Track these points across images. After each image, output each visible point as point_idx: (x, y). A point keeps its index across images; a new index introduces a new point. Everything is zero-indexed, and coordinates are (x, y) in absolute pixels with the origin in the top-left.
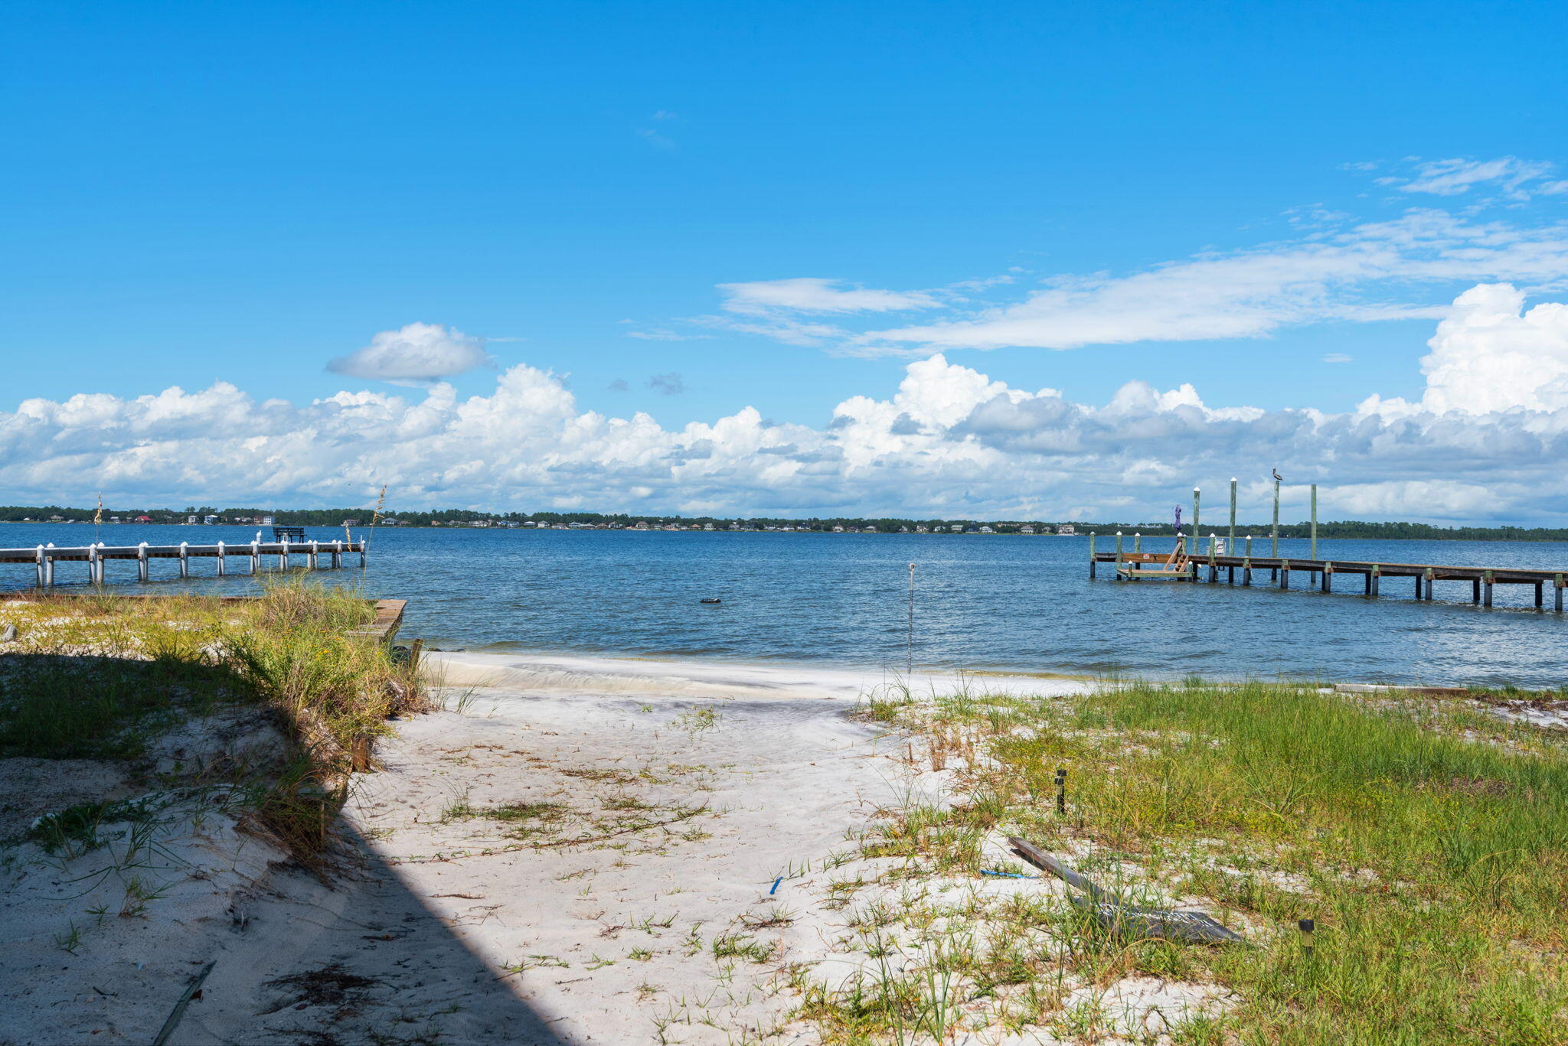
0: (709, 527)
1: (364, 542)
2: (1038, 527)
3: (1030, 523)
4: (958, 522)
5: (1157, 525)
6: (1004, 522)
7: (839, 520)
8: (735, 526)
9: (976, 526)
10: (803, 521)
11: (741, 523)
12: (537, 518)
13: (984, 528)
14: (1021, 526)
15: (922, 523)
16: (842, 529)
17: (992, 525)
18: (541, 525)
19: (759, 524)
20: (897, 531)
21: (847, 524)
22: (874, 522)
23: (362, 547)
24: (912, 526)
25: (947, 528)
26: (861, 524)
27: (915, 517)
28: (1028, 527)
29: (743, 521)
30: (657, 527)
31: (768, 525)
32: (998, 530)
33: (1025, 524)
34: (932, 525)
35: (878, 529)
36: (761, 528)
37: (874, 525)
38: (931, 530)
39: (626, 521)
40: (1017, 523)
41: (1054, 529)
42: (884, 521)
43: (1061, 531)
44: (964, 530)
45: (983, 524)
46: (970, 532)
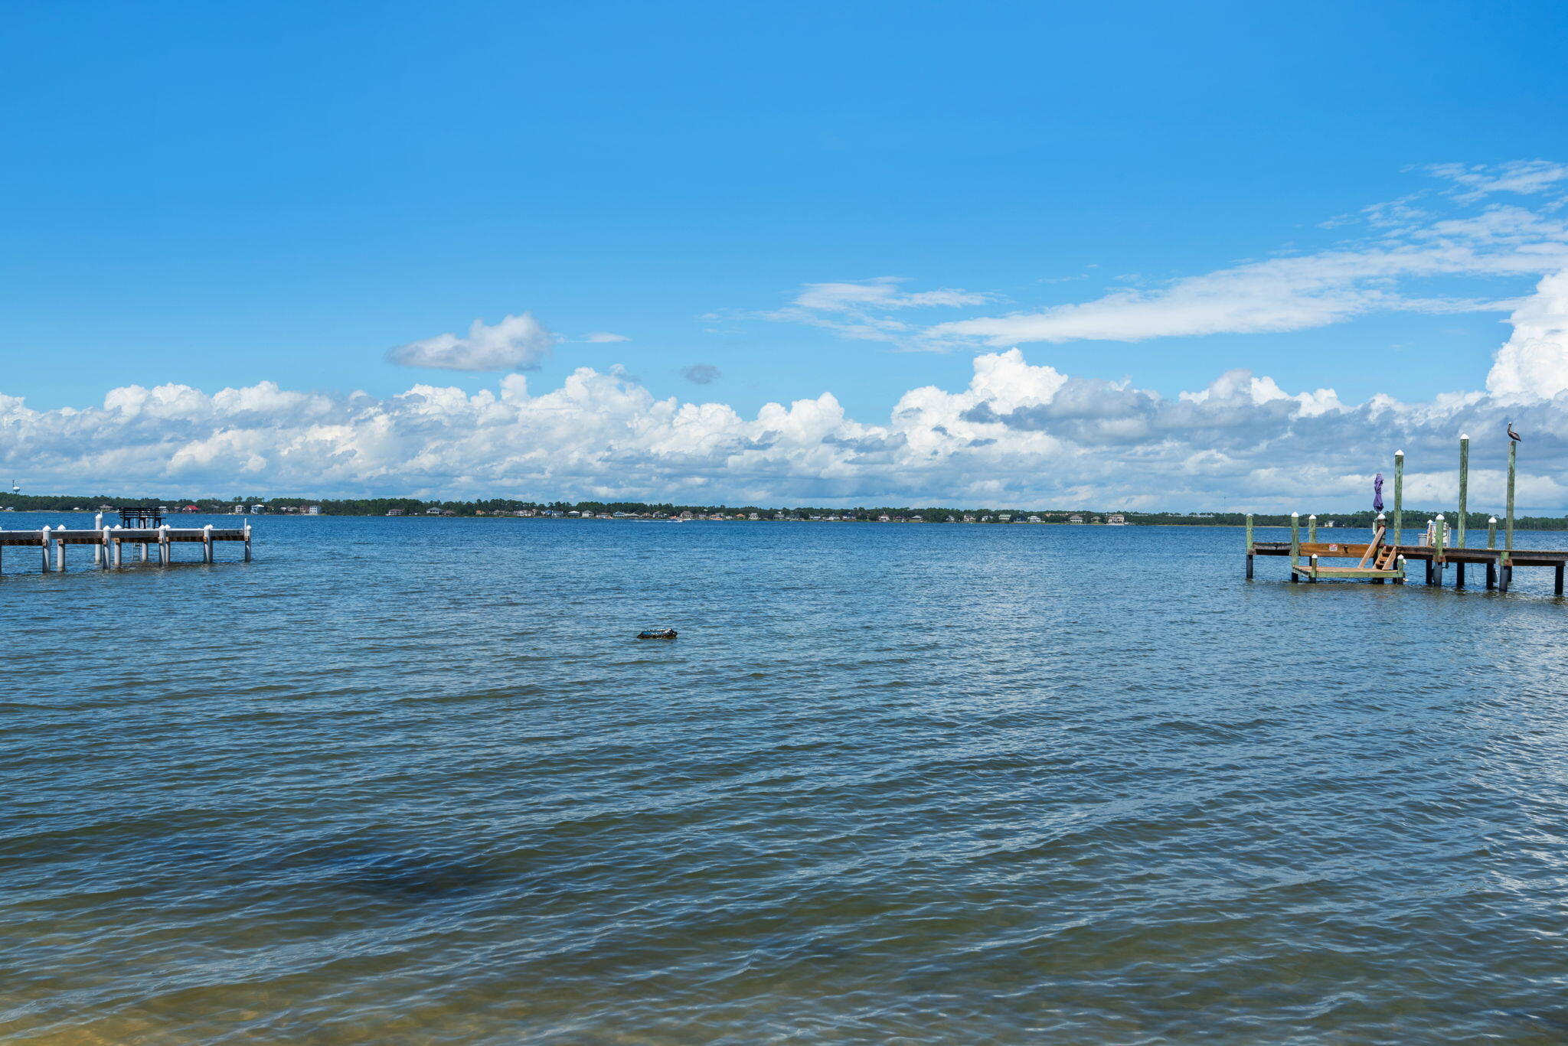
0: (754, 517)
1: (249, 527)
2: (1088, 517)
3: (1079, 512)
4: (1006, 512)
5: (1209, 514)
6: (1052, 512)
7: (885, 509)
8: (780, 515)
9: (1023, 516)
10: (849, 511)
11: (786, 512)
12: (582, 507)
13: (1032, 518)
14: (1070, 516)
15: (969, 513)
16: (888, 518)
17: (1040, 515)
18: (585, 515)
19: (804, 514)
20: (944, 521)
21: (893, 513)
22: (920, 512)
23: (247, 534)
24: (959, 515)
25: (994, 517)
26: (907, 514)
27: (962, 506)
28: (1077, 516)
29: (788, 510)
30: (702, 517)
31: (814, 515)
32: (1047, 520)
33: (1074, 513)
34: (979, 514)
35: (925, 518)
36: (807, 518)
37: (920, 515)
38: (979, 520)
39: (671, 511)
40: (1065, 512)
41: (1103, 518)
42: (931, 510)
43: (1110, 520)
44: (1012, 520)
45: (1031, 514)
46: (1018, 522)
